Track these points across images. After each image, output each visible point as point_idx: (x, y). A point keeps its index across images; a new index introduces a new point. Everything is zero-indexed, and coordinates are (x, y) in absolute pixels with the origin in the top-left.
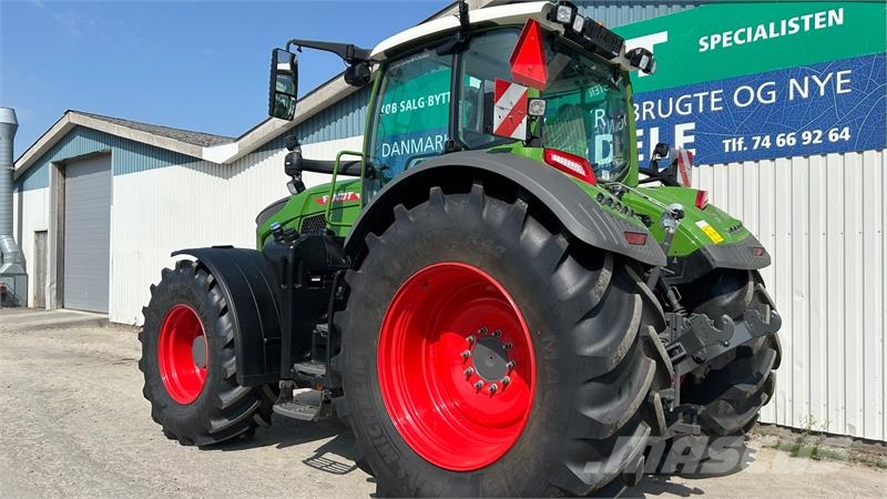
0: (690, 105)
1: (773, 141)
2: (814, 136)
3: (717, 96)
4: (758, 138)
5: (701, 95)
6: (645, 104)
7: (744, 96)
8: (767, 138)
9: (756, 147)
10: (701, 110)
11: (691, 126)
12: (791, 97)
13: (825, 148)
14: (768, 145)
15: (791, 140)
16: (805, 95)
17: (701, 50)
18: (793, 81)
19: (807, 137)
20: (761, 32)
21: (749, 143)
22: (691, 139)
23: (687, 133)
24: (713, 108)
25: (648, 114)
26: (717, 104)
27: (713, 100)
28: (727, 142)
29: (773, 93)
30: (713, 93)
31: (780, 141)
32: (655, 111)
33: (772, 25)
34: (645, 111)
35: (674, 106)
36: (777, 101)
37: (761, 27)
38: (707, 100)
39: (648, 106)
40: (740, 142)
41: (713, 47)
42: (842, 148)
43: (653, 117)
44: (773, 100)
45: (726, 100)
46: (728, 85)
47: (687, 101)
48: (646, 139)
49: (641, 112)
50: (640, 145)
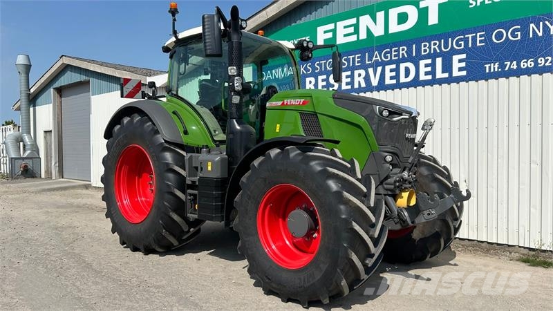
0: (462, 43)
1: (519, 64)
2: (546, 61)
3: (481, 36)
4: (509, 63)
5: (470, 36)
6: (432, 42)
7: (499, 36)
8: (515, 63)
9: (507, 69)
10: (470, 46)
11: (463, 56)
12: (531, 36)
14: (515, 67)
15: (530, 64)
16: (540, 34)
17: (470, 6)
18: (532, 25)
19: (541, 61)
21: (502, 66)
22: (463, 64)
23: (460, 61)
24: (478, 44)
25: (434, 49)
26: (481, 42)
27: (478, 39)
28: (487, 66)
29: (519, 33)
30: (478, 34)
31: (523, 65)
32: (439, 47)
34: (433, 47)
35: (452, 43)
36: (522, 38)
38: (474, 39)
39: (435, 44)
40: (496, 66)
41: (478, 4)
43: (438, 51)
44: (519, 38)
45: (488, 39)
46: (489, 29)
47: (461, 40)
48: (433, 65)
49: (430, 48)
50: (429, 69)
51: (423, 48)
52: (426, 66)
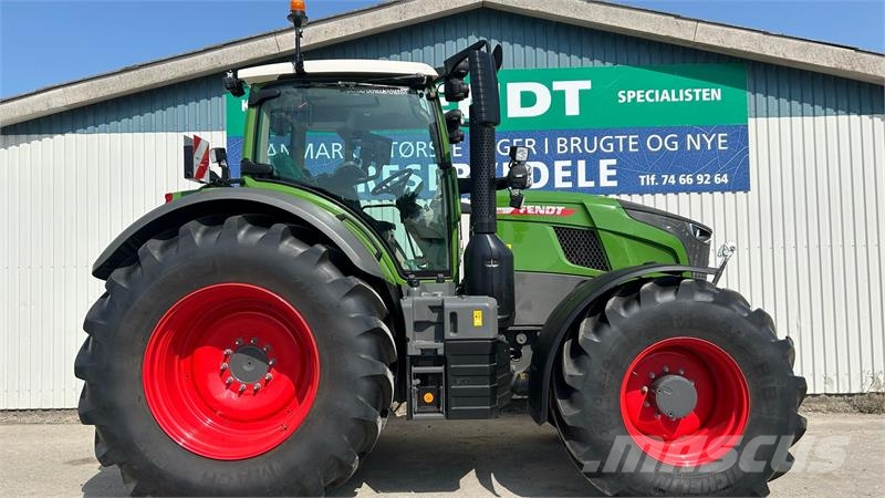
0: (612, 145)
1: (677, 179)
2: (705, 178)
3: (634, 140)
4: (666, 177)
5: (621, 137)
6: (572, 139)
7: (655, 143)
8: (673, 177)
9: (664, 183)
10: (621, 150)
11: (613, 162)
12: (689, 148)
13: (712, 188)
14: (673, 182)
15: (689, 180)
16: (698, 148)
17: (620, 101)
18: (689, 136)
19: (700, 178)
20: (665, 96)
21: (659, 179)
22: (613, 172)
23: (609, 167)
24: (631, 149)
25: (575, 147)
26: (634, 147)
27: (631, 143)
28: (642, 177)
29: (676, 143)
30: (631, 137)
31: (682, 180)
32: (582, 145)
33: (673, 92)
34: (573, 145)
35: (599, 144)
37: (665, 92)
38: (626, 142)
39: (576, 142)
40: (653, 178)
41: (629, 101)
42: (723, 188)
43: (580, 151)
44: (676, 148)
45: (641, 144)
46: (643, 133)
47: (609, 141)
48: (574, 169)
49: (569, 145)
50: (568, 174)
51: (559, 145)
52: (564, 169)
